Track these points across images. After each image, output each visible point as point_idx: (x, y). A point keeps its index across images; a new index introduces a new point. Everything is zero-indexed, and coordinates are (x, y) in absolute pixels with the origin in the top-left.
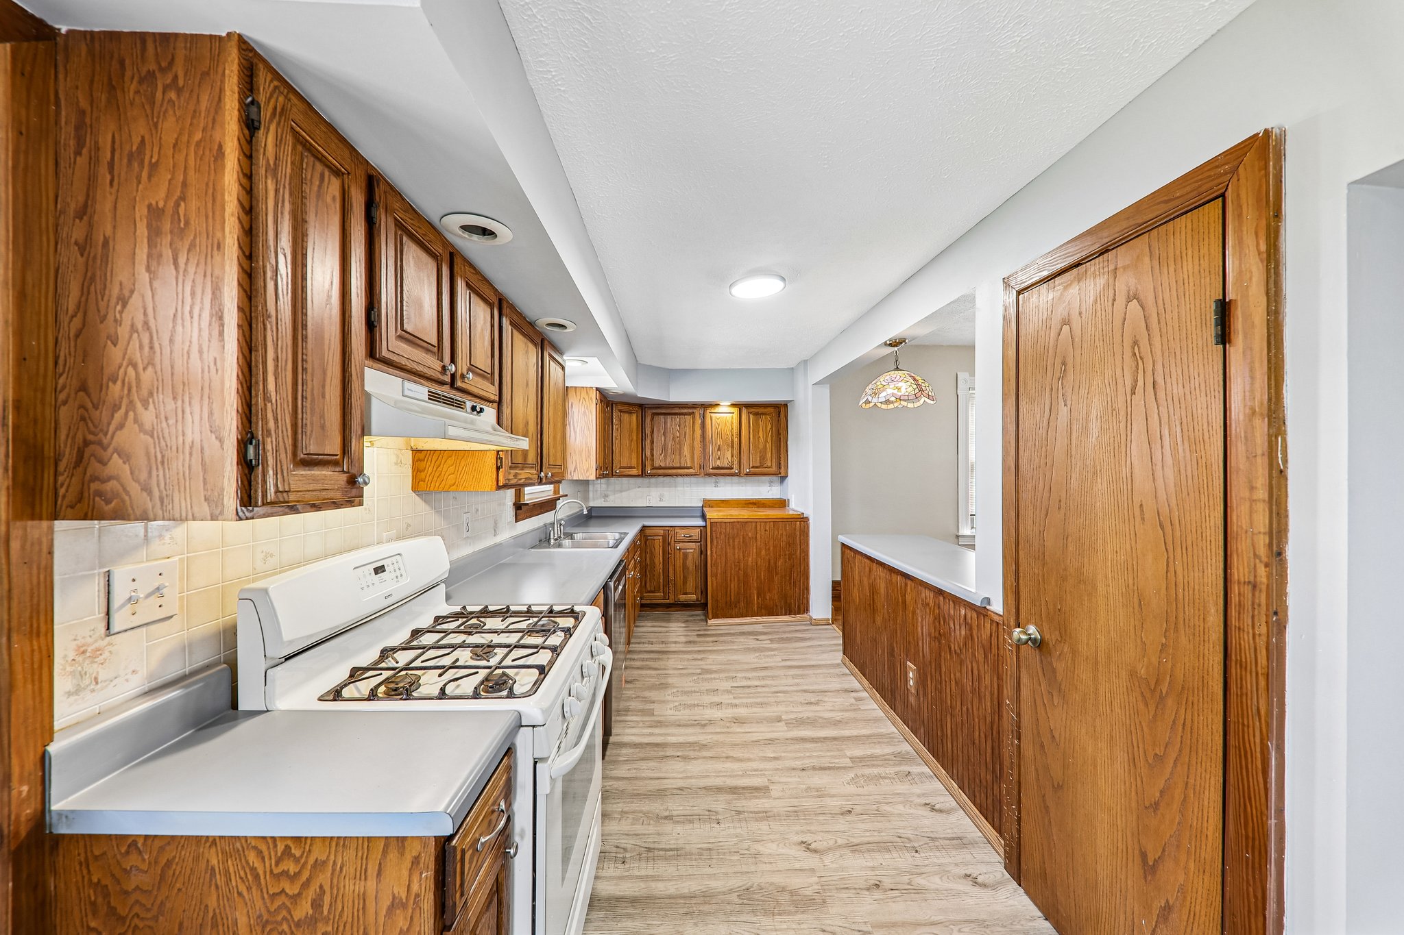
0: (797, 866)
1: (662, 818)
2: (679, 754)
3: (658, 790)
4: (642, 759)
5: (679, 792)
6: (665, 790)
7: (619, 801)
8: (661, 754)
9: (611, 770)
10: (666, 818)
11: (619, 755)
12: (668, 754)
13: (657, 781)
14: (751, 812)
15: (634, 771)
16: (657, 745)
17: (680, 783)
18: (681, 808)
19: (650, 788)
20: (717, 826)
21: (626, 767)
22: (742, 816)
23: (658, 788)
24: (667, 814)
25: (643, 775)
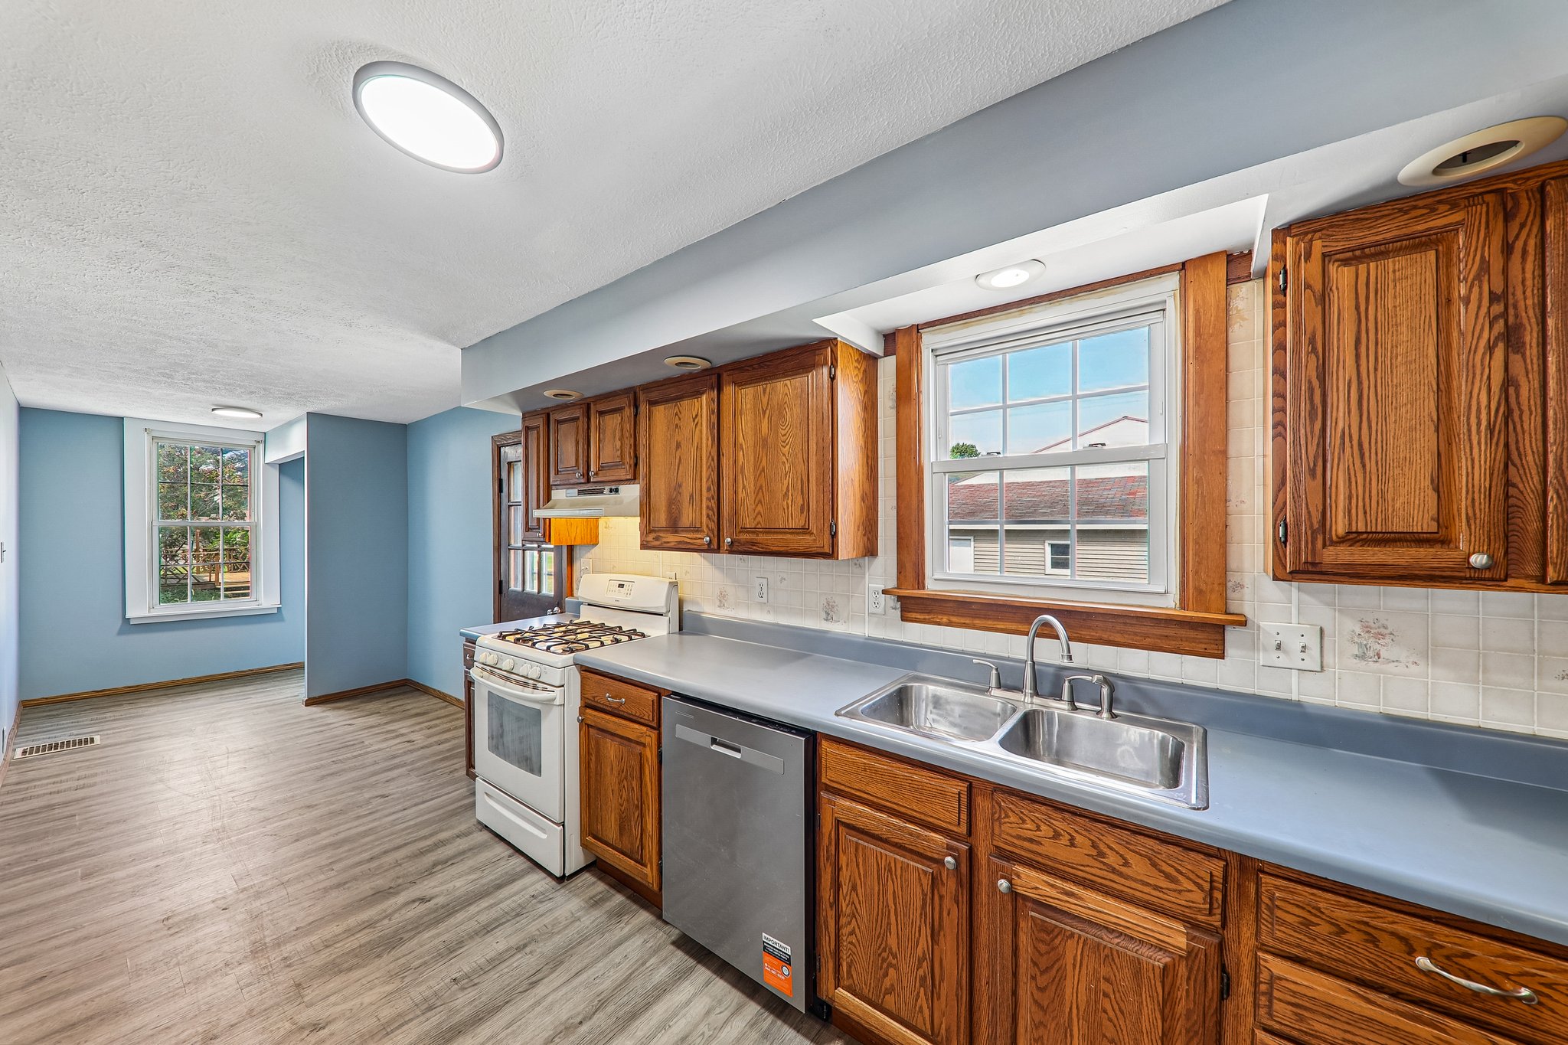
0: (332, 999)
1: (530, 943)
2: (584, 1028)
3: (562, 962)
4: (627, 980)
5: (534, 979)
6: (553, 970)
7: (595, 924)
8: (610, 1008)
9: (646, 942)
10: (525, 946)
11: (664, 961)
12: (600, 1015)
13: (574, 971)
14: (411, 1020)
15: (617, 961)
16: (634, 1016)
17: (541, 990)
18: (515, 965)
19: (573, 959)
20: (454, 977)
21: (634, 956)
22: (426, 1005)
23: (566, 965)
24: (528, 950)
25: (600, 964)
